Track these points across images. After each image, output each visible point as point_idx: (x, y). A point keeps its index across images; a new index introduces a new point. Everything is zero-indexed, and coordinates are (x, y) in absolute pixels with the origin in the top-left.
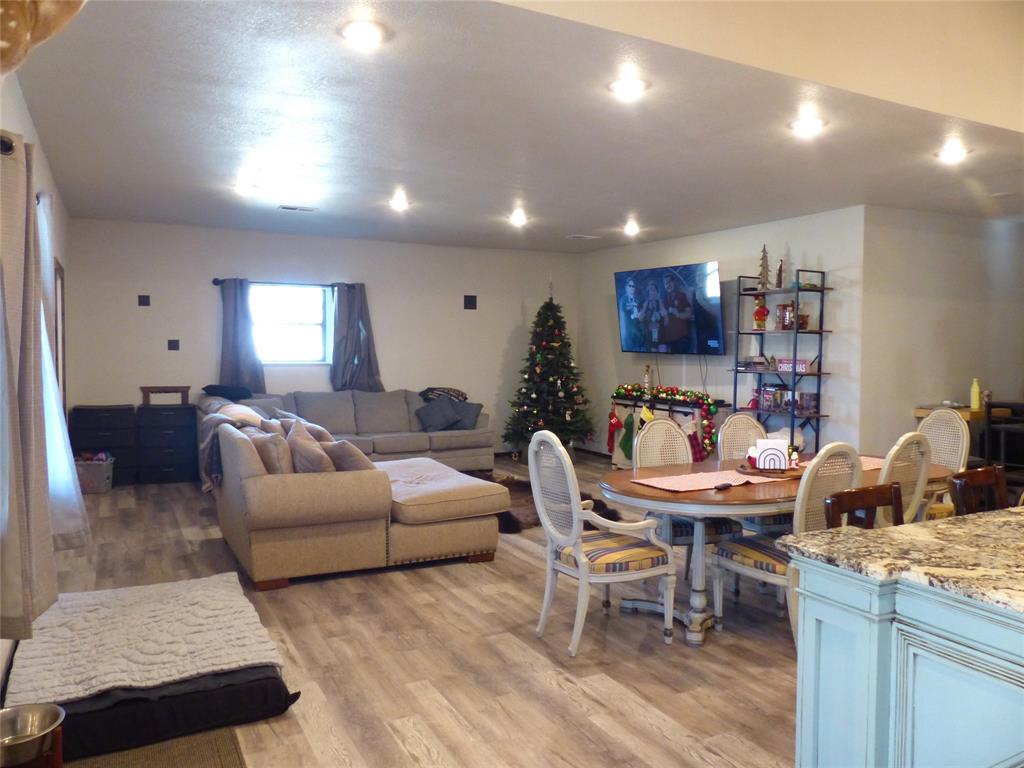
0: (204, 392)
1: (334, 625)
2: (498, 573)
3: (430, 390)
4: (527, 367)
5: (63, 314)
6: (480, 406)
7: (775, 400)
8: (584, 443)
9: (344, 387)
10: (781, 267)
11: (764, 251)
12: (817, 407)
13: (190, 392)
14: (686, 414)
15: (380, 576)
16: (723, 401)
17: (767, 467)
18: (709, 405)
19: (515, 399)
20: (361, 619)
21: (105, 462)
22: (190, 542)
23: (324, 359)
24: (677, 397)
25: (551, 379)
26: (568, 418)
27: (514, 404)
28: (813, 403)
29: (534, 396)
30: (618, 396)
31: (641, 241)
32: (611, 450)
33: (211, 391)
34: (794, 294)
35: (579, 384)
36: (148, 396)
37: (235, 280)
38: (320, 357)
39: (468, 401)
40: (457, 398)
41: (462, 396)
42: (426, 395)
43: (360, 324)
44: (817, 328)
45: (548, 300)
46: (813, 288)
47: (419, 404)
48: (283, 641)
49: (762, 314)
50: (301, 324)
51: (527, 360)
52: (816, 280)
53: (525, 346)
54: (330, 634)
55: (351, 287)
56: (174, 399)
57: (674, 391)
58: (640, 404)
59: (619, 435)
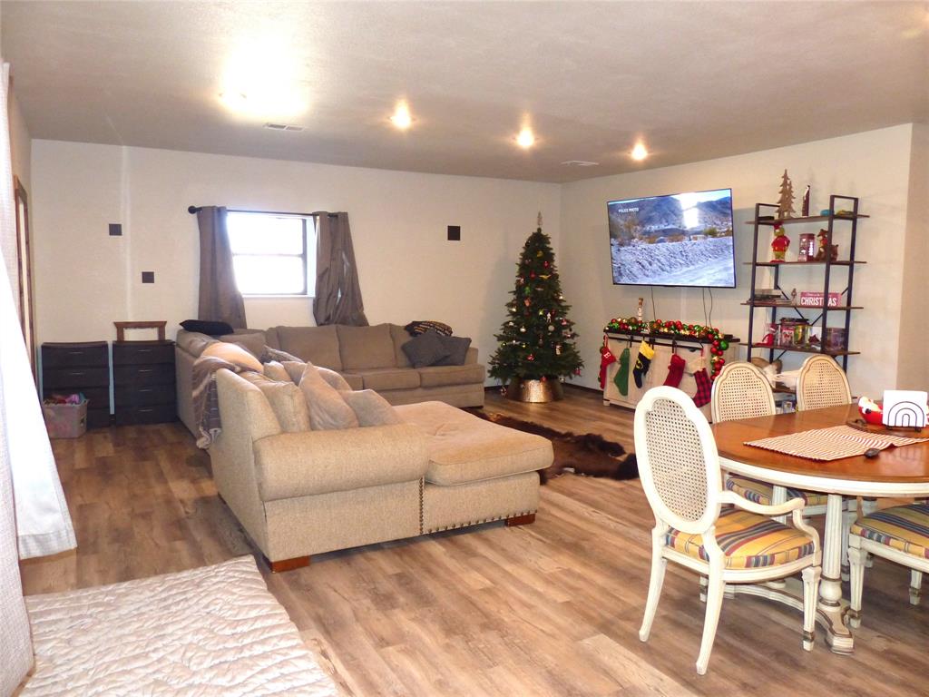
0: (182, 328)
1: (382, 624)
2: (548, 541)
3: (415, 324)
4: (514, 300)
5: (27, 243)
6: (469, 341)
7: (796, 335)
8: (571, 378)
9: (328, 320)
10: (808, 192)
11: (785, 177)
12: (846, 343)
13: (167, 328)
14: (693, 349)
15: (414, 547)
16: (731, 336)
17: (899, 424)
18: (719, 340)
19: (501, 332)
20: (413, 615)
21: (77, 403)
22: (182, 501)
23: (305, 292)
24: (682, 332)
25: (541, 313)
26: (558, 352)
27: (500, 338)
28: (841, 340)
29: (523, 330)
30: (611, 330)
31: (649, 165)
32: (603, 386)
33: (189, 326)
34: (827, 222)
35: (567, 317)
36: (122, 332)
37: (213, 208)
38: (301, 289)
39: (453, 335)
40: (444, 332)
41: (447, 330)
42: (412, 328)
43: (344, 256)
44: (848, 258)
45: (535, 231)
46: (842, 216)
47: (405, 338)
48: (324, 654)
49: (781, 244)
50: (281, 255)
51: (515, 293)
52: (847, 206)
53: (511, 278)
54: (382, 642)
55: (334, 216)
56: (151, 335)
57: (678, 326)
58: (636, 338)
59: (611, 369)
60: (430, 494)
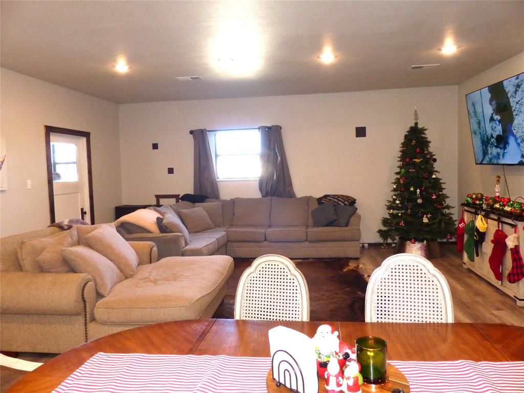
3: (325, 197)
4: (396, 179)
9: (268, 194)
14: (513, 226)
24: (507, 208)
25: (412, 189)
26: (425, 220)
29: (397, 202)
30: (466, 204)
36: (159, 200)
37: (200, 130)
39: (354, 205)
42: (321, 200)
47: (314, 206)
56: (172, 202)
57: (505, 202)
58: (478, 212)
60: (92, 327)
